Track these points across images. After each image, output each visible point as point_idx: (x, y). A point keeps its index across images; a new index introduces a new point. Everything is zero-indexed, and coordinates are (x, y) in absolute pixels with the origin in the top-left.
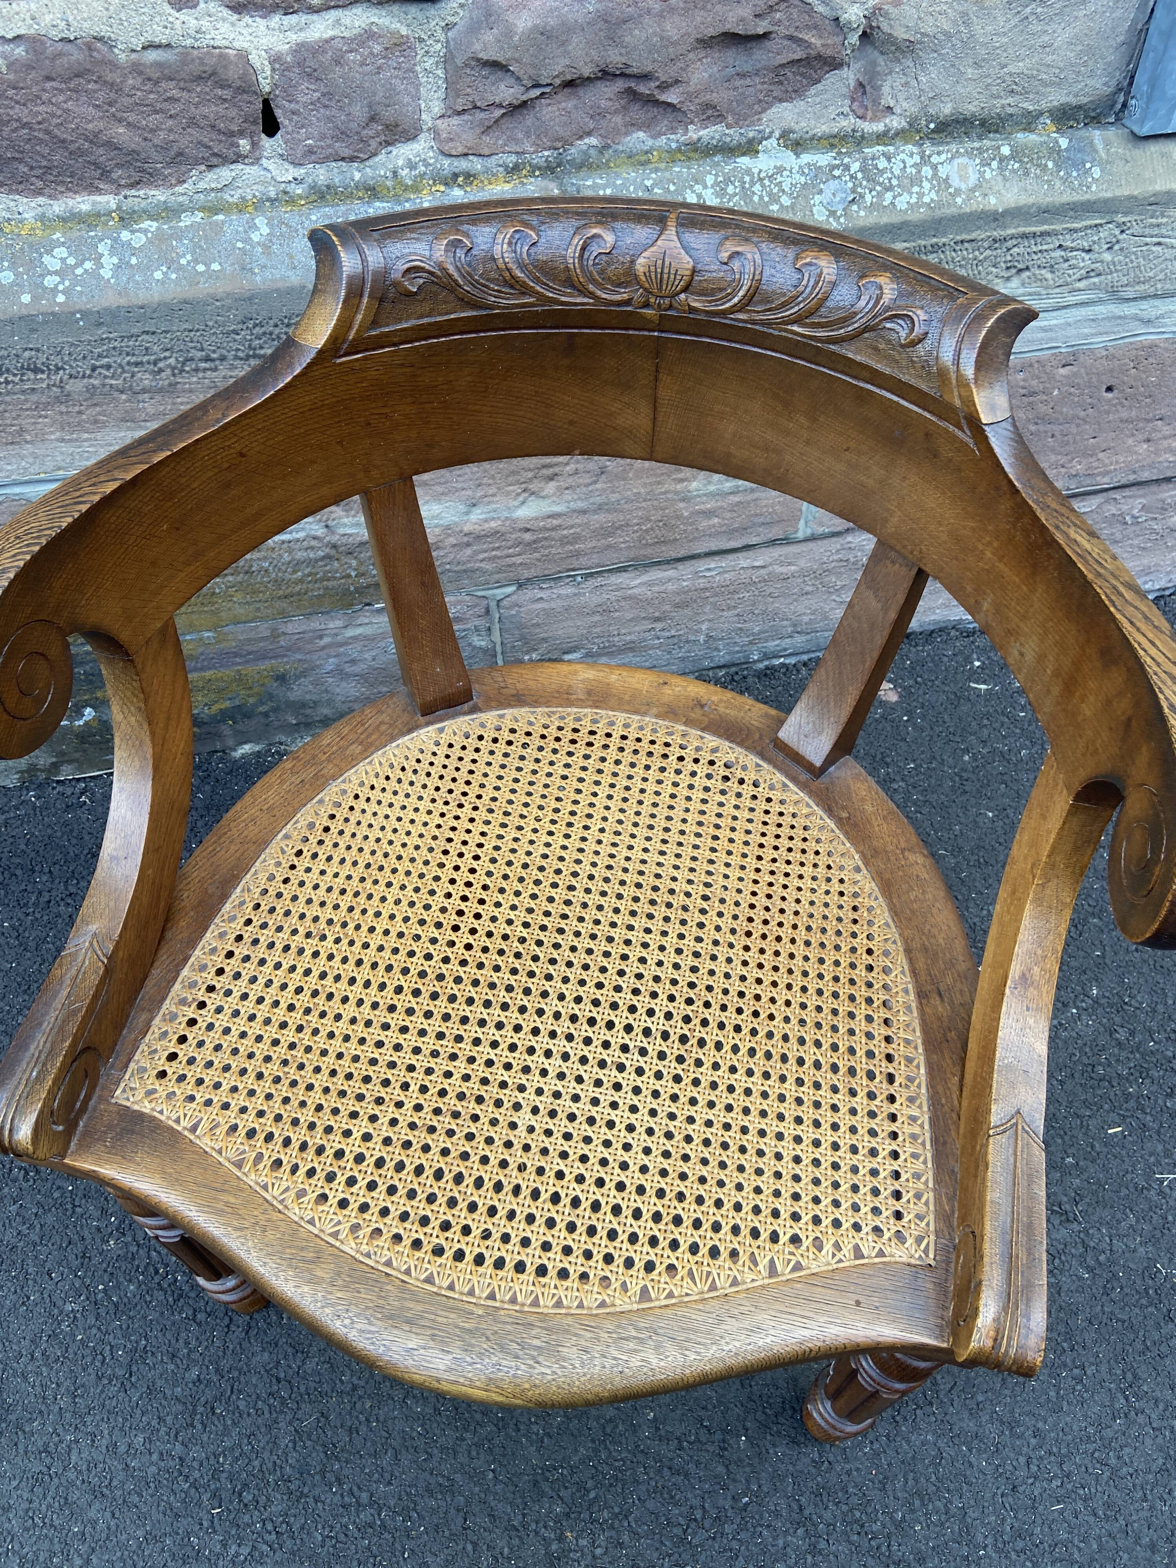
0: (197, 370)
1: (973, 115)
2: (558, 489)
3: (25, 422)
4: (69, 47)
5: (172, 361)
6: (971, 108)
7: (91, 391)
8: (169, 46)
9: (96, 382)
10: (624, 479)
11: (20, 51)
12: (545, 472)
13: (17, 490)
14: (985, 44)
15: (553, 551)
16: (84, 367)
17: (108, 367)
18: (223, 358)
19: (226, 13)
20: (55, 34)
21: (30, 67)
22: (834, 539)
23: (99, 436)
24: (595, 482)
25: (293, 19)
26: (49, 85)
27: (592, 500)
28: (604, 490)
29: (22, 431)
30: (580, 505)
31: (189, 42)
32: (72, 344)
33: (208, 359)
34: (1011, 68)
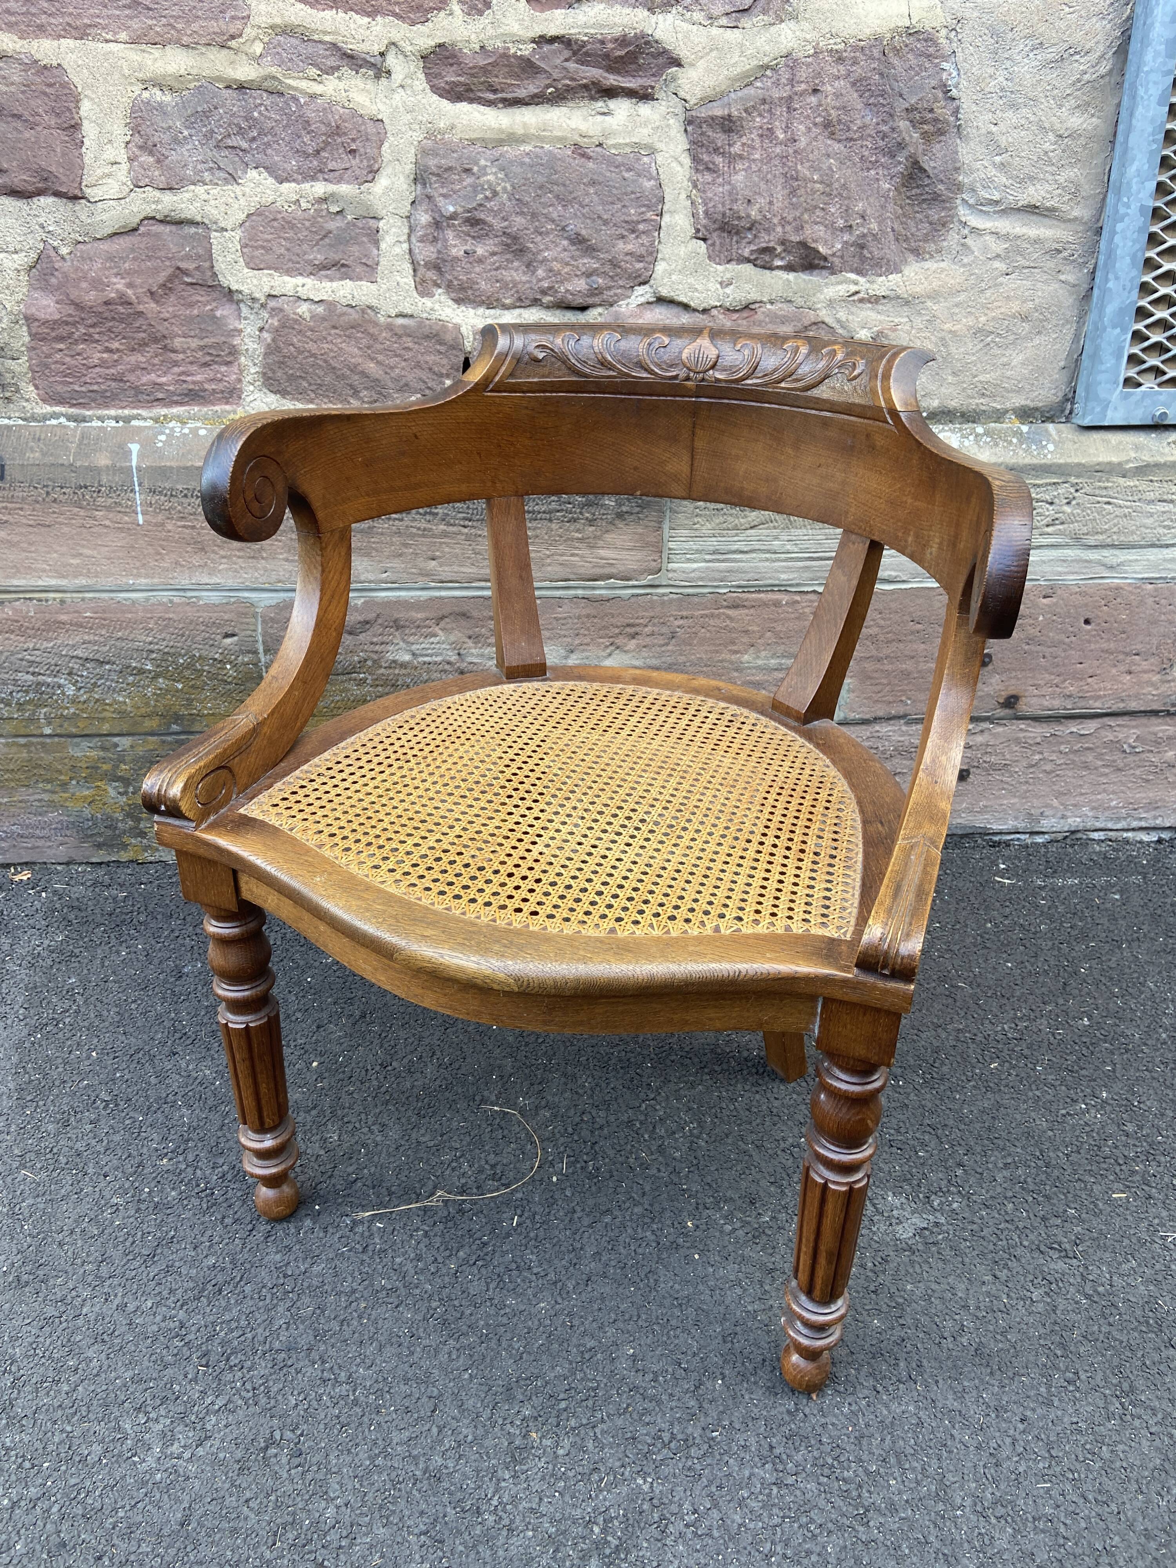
1: (955, 409)
2: (640, 647)
4: (350, 310)
6: (953, 403)
8: (412, 316)
10: (693, 647)
11: (320, 309)
13: (246, 594)
14: (959, 359)
19: (451, 302)
20: (344, 302)
21: (324, 319)
22: (863, 727)
24: (667, 644)
25: (492, 312)
26: (333, 331)
28: (676, 654)
30: (654, 662)
31: (425, 315)
34: (981, 377)
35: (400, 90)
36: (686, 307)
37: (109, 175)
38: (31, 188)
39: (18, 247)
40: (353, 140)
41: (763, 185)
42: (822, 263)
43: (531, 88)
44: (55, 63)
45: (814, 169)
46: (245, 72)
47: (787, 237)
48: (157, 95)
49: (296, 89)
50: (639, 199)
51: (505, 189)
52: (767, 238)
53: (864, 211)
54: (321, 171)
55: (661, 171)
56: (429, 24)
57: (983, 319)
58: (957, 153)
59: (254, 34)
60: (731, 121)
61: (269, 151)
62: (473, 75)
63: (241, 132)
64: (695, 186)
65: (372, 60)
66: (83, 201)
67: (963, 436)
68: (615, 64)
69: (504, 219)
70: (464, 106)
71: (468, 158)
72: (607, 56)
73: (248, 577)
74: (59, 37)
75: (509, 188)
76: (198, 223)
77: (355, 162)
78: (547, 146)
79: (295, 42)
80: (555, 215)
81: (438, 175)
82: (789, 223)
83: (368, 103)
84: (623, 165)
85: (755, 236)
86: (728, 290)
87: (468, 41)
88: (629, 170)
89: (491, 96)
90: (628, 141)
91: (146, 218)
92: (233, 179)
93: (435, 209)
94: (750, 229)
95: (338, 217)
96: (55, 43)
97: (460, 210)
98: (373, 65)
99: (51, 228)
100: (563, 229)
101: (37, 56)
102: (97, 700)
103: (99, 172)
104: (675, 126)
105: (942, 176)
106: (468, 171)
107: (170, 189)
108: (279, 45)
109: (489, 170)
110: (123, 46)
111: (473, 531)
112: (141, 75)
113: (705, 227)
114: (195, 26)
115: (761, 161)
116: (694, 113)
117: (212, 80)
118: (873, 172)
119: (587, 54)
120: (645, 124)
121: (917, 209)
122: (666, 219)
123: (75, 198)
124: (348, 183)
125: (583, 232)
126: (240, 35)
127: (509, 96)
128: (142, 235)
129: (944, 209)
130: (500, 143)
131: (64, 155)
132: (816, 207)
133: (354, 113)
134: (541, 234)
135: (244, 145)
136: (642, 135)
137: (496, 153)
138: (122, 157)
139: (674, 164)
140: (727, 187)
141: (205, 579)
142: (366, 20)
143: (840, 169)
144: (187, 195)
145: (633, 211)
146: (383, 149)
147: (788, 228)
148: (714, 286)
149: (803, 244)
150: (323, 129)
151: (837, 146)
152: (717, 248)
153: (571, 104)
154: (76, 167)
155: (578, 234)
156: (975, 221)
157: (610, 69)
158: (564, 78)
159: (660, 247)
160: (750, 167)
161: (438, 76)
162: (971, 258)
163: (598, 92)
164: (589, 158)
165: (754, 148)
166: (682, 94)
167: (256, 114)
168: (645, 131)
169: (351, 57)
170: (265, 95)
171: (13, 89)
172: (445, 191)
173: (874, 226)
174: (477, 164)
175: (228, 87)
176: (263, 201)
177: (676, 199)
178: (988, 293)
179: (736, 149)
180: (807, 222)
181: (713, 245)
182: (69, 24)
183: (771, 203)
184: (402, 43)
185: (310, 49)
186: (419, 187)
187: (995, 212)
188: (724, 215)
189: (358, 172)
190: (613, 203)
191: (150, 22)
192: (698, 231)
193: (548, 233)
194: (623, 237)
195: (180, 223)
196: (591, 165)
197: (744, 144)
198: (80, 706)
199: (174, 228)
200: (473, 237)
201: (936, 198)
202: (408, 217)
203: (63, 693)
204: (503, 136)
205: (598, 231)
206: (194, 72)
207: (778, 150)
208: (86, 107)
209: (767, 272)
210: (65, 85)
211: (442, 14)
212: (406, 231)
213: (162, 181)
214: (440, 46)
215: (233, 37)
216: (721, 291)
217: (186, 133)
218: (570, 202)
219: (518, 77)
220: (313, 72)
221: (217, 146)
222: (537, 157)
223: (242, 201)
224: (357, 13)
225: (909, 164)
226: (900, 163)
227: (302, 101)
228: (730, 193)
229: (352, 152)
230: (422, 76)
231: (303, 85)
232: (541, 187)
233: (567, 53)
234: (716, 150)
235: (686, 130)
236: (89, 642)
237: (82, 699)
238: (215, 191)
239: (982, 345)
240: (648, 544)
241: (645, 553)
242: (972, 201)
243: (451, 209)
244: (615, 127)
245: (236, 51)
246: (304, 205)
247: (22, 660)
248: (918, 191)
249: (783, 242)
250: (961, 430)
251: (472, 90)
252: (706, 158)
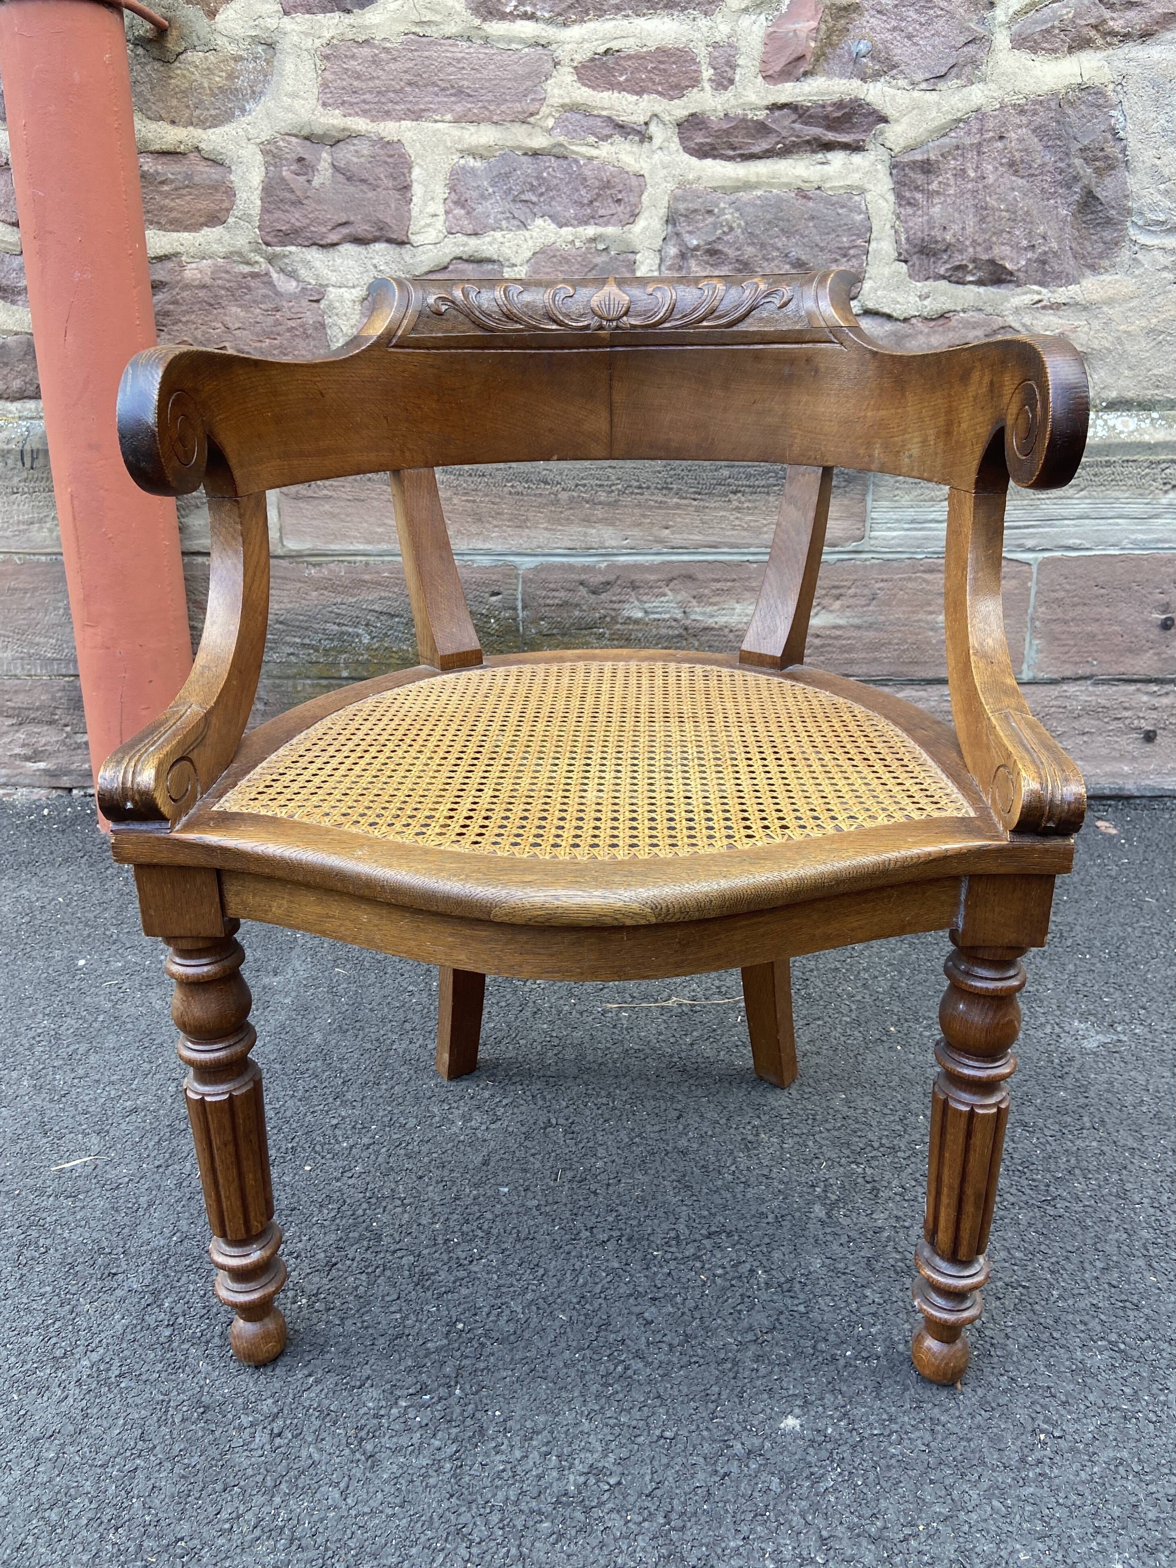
0: (632, 493)
1: (1132, 399)
2: (842, 606)
3: (530, 515)
5: (620, 487)
6: (1130, 395)
7: (571, 499)
9: (575, 494)
10: (889, 606)
12: (834, 591)
13: (511, 558)
14: (1133, 356)
15: (834, 656)
16: (571, 484)
17: (584, 485)
18: (648, 488)
22: (1052, 687)
23: (567, 528)
24: (868, 605)
27: (865, 619)
28: (874, 612)
29: (527, 519)
30: (857, 621)
32: (570, 470)
33: (640, 487)
34: (1155, 372)
35: (659, 151)
36: (889, 317)
37: (429, 225)
38: (370, 236)
39: (356, 283)
40: (620, 192)
41: (957, 215)
42: (1009, 278)
43: (764, 145)
44: (396, 139)
45: (1001, 200)
46: (539, 141)
47: (978, 256)
48: (471, 162)
49: (577, 153)
50: (851, 230)
51: (739, 225)
52: (960, 258)
53: (1046, 233)
54: (593, 217)
55: (869, 206)
56: (685, 98)
57: (1154, 321)
58: (1126, 183)
59: (548, 112)
60: (929, 164)
61: (553, 203)
62: (717, 137)
63: (533, 189)
64: (898, 218)
65: (639, 128)
66: (408, 246)
67: (1139, 420)
68: (832, 124)
69: (738, 249)
70: (709, 162)
71: (711, 202)
72: (826, 117)
73: (514, 543)
74: (401, 119)
75: (743, 224)
76: (494, 261)
77: (620, 209)
78: (775, 191)
79: (578, 117)
80: (780, 245)
81: (686, 216)
82: (979, 244)
83: (633, 162)
84: (838, 203)
85: (950, 257)
86: (926, 303)
87: (715, 110)
88: (843, 207)
89: (731, 153)
90: (842, 184)
91: (456, 258)
92: (524, 225)
93: (682, 243)
94: (945, 251)
95: (604, 253)
96: (398, 124)
97: (702, 243)
98: (639, 132)
99: (382, 268)
100: (786, 256)
101: (383, 134)
102: (387, 648)
103: (422, 223)
104: (882, 171)
105: (1113, 203)
106: (710, 212)
107: (476, 234)
108: (567, 119)
109: (727, 211)
110: (447, 125)
111: (702, 503)
112: (460, 147)
113: (906, 251)
114: (503, 108)
115: (955, 195)
116: (898, 159)
117: (513, 149)
118: (1052, 201)
119: (810, 116)
120: (857, 170)
121: (1092, 231)
122: (873, 245)
123: (402, 243)
124: (614, 225)
125: (803, 258)
126: (537, 113)
127: (746, 152)
128: (451, 272)
129: (1116, 230)
130: (737, 189)
131: (397, 209)
132: (1003, 231)
133: (622, 171)
134: (767, 260)
135: (534, 199)
136: (854, 179)
137: (733, 197)
138: (441, 210)
139: (881, 201)
140: (926, 218)
141: (480, 545)
142: (636, 97)
143: (1023, 199)
144: (488, 239)
145: (845, 239)
146: (643, 197)
147: (979, 249)
148: (913, 299)
149: (992, 262)
150: (597, 183)
151: (1020, 181)
152: (917, 268)
153: (795, 157)
154: (405, 218)
155: (798, 259)
156: (1143, 239)
157: (829, 128)
158: (791, 136)
159: (868, 268)
160: (945, 201)
161: (689, 139)
162: (1142, 270)
163: (819, 146)
164: (810, 199)
165: (949, 185)
166: (888, 145)
167: (545, 174)
168: (856, 176)
169: (622, 127)
170: (553, 159)
171: (362, 160)
172: (691, 228)
173: (1055, 245)
174: (717, 206)
175: (525, 154)
176: (546, 242)
177: (882, 229)
178: (1158, 299)
179: (934, 186)
180: (995, 243)
181: (913, 265)
182: (409, 110)
183: (963, 228)
184: (662, 115)
185: (591, 121)
186: (670, 227)
187: (1161, 231)
188: (923, 240)
189: (622, 216)
190: (828, 234)
191: (469, 106)
192: (900, 254)
193: (773, 259)
194: (836, 260)
195: (480, 261)
196: (811, 204)
197: (940, 183)
198: (373, 653)
199: (475, 266)
200: (712, 265)
201: (1109, 222)
202: (660, 251)
203: (360, 642)
204: (739, 184)
205: (815, 256)
206: (500, 143)
207: (970, 186)
208: (416, 173)
209: (961, 286)
210: (402, 156)
211: (695, 90)
212: (658, 262)
213: (470, 229)
214: (692, 115)
215: (532, 115)
216: (919, 303)
217: (491, 190)
218: (793, 234)
219: (753, 137)
220: (592, 139)
221: (514, 201)
222: (766, 199)
223: (530, 243)
224: (628, 92)
225: (1084, 194)
226: (1076, 193)
227: (582, 162)
228: (928, 222)
229: (619, 201)
230: (677, 140)
231: (583, 150)
232: (769, 223)
233: (794, 117)
234: (917, 188)
235: (891, 174)
236: (385, 598)
237: (374, 647)
238: (510, 235)
239: (1154, 343)
240: (853, 515)
241: (850, 522)
242: (1140, 223)
243: (695, 242)
244: (832, 173)
245: (533, 126)
246: (578, 244)
247: (331, 612)
248: (1093, 216)
249: (974, 261)
250: (1137, 415)
251: (716, 149)
252: (908, 194)
